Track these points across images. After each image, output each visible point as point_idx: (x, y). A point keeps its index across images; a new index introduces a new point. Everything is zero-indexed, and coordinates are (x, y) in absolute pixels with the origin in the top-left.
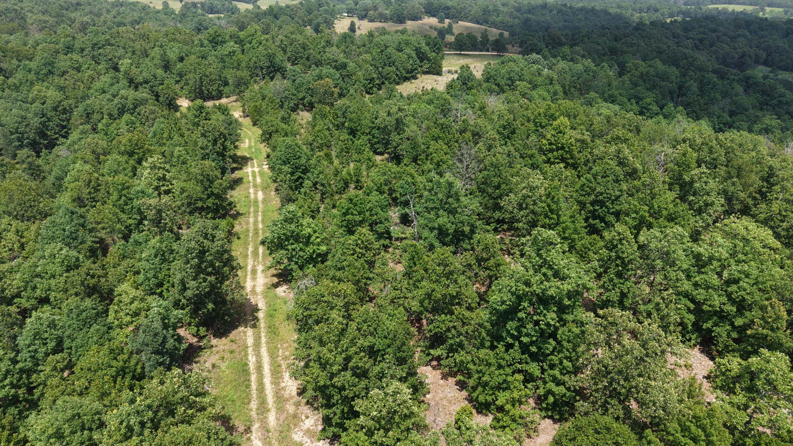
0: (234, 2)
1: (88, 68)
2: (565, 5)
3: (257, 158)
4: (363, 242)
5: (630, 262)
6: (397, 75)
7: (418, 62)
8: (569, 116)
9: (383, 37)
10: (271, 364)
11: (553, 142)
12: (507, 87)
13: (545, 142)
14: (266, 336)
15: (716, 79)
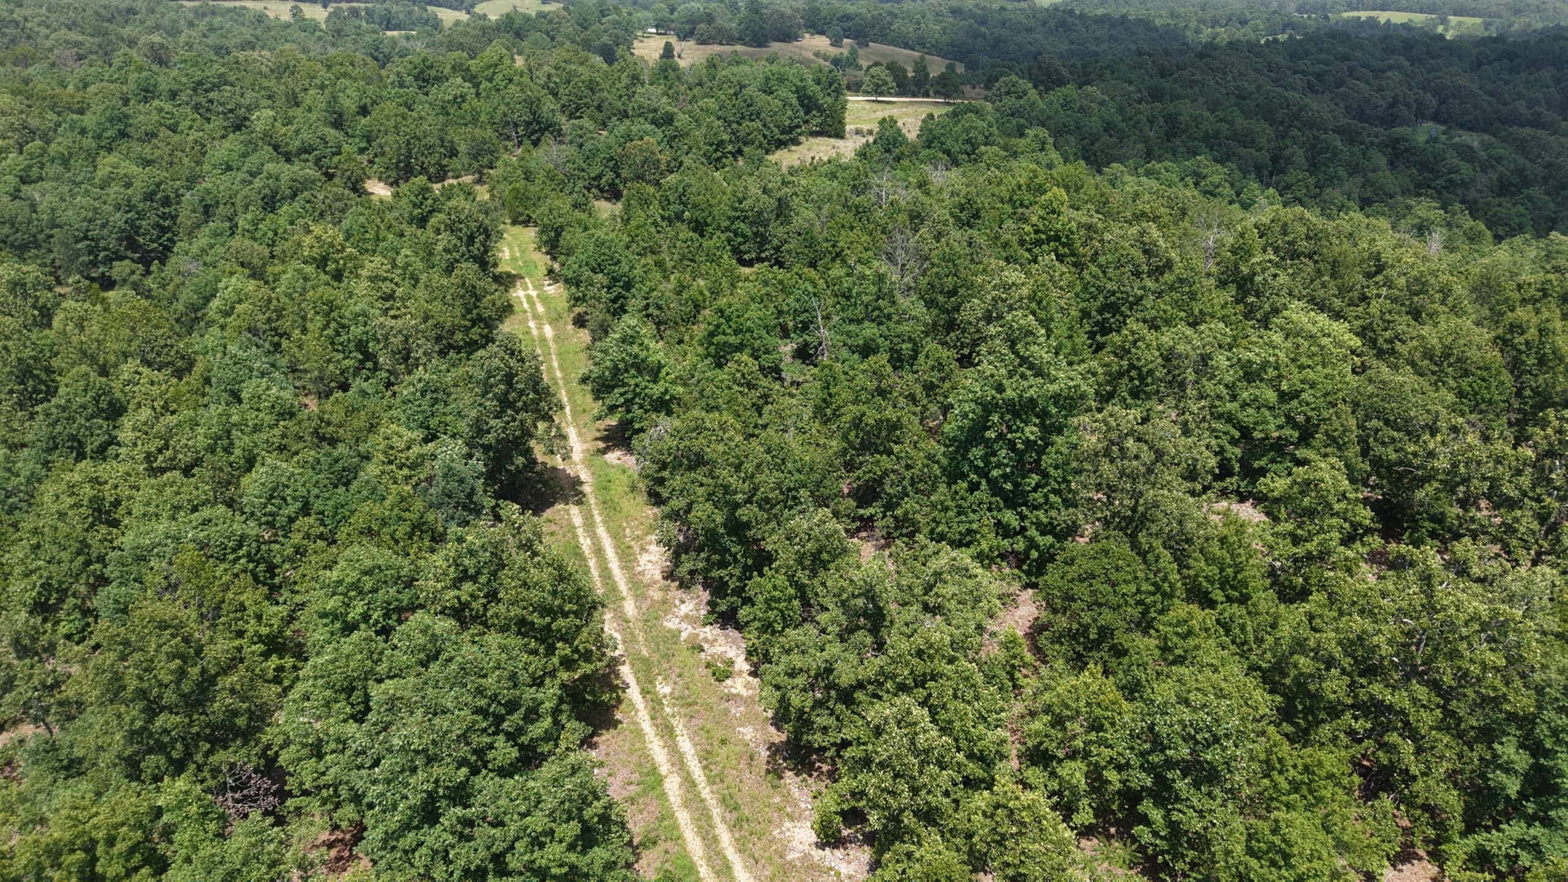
0: (429, 8)
1: (191, 128)
2: (1071, 12)
3: (529, 275)
4: (743, 375)
5: (1150, 372)
6: (765, 136)
7: (802, 113)
8: (1067, 188)
9: (735, 69)
10: (617, 547)
11: (1042, 227)
12: (965, 156)
13: (1028, 228)
14: (600, 514)
15: (1338, 144)
